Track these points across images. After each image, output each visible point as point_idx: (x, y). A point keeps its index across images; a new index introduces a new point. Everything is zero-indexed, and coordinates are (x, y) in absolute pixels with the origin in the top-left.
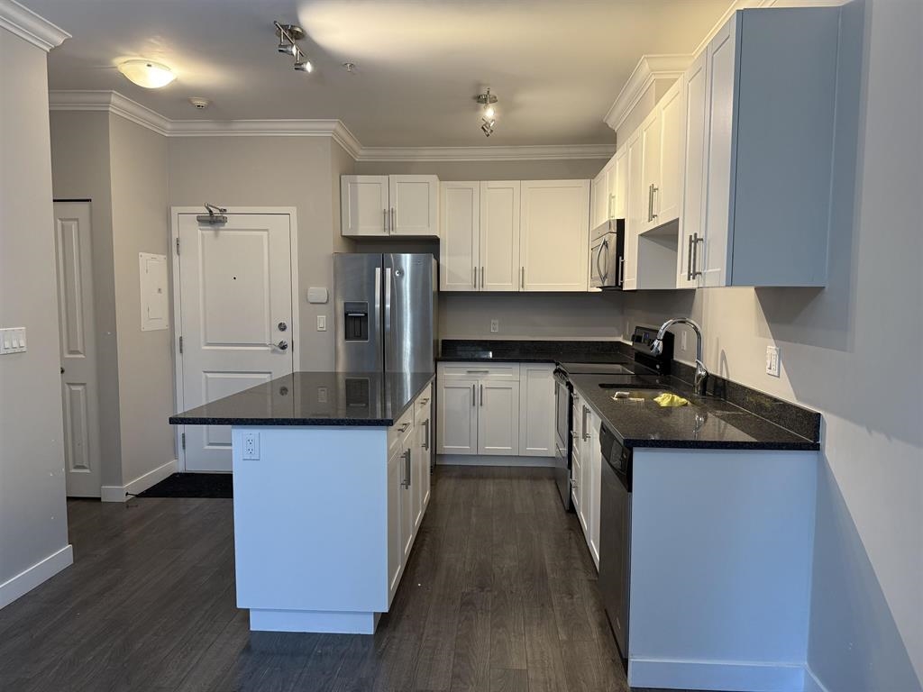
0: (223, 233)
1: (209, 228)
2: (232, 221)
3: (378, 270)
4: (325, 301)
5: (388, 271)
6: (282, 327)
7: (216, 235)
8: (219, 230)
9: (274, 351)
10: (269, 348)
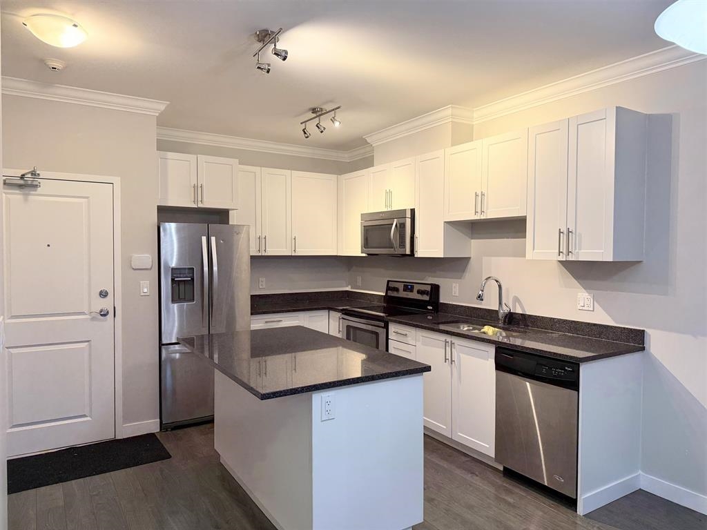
0: (35, 198)
1: (18, 192)
2: (45, 187)
3: (204, 239)
4: (150, 267)
5: (213, 239)
6: (103, 294)
7: (26, 200)
8: (29, 194)
9: (93, 319)
10: (88, 317)
